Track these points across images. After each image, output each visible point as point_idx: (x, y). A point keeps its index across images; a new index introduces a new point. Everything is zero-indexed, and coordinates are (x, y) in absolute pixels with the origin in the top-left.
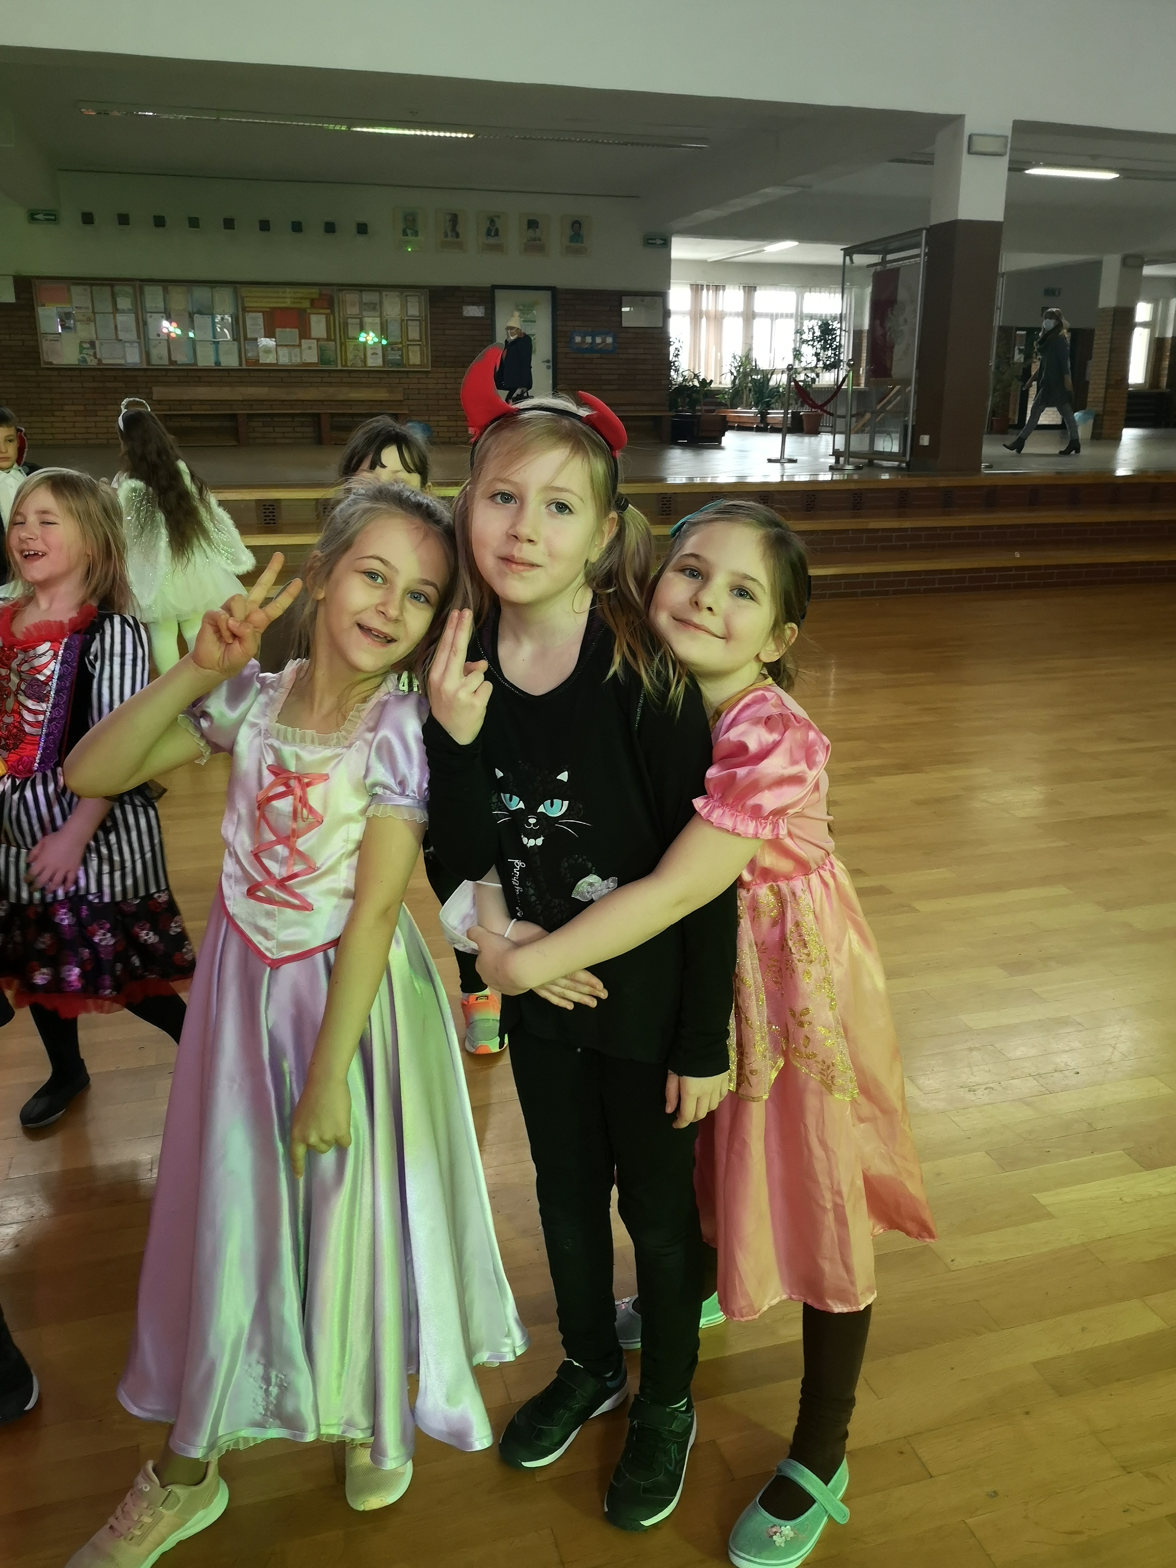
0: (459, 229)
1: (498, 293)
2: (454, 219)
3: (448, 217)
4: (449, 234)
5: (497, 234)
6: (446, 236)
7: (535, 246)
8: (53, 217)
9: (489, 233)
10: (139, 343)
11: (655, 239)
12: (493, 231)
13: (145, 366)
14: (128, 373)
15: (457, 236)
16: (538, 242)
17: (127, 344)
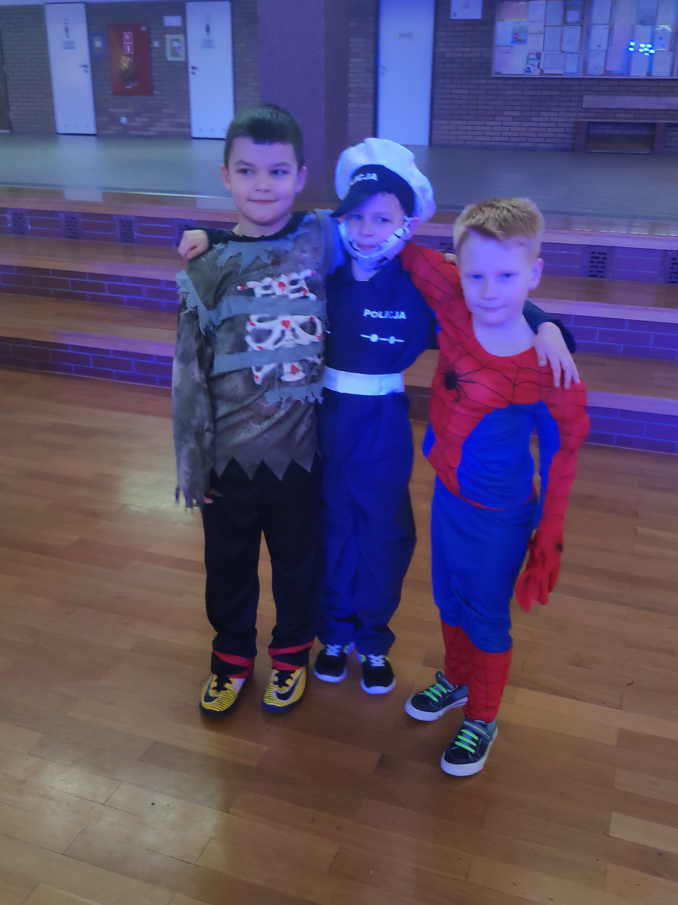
10: (580, 54)
13: (580, 76)
14: (564, 82)
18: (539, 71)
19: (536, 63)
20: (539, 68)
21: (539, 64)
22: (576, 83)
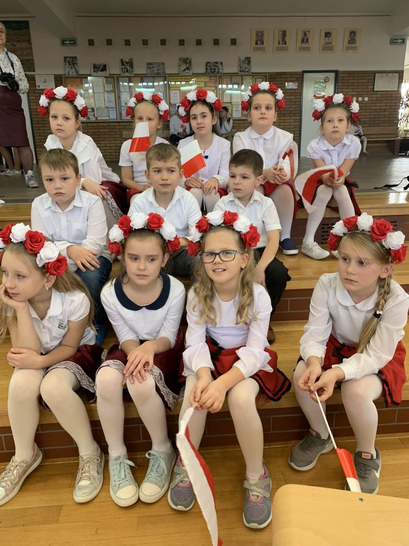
0: (287, 39)
1: (306, 75)
2: (284, 34)
3: (281, 33)
4: (281, 42)
5: (307, 41)
6: (279, 44)
7: (328, 47)
8: (73, 42)
9: (303, 41)
10: (116, 108)
11: (397, 40)
12: (305, 40)
13: (118, 120)
14: (110, 124)
15: (285, 43)
16: (330, 45)
17: (110, 109)
18: (95, 118)
19: (92, 114)
20: (94, 116)
21: (94, 114)
22: (117, 124)
